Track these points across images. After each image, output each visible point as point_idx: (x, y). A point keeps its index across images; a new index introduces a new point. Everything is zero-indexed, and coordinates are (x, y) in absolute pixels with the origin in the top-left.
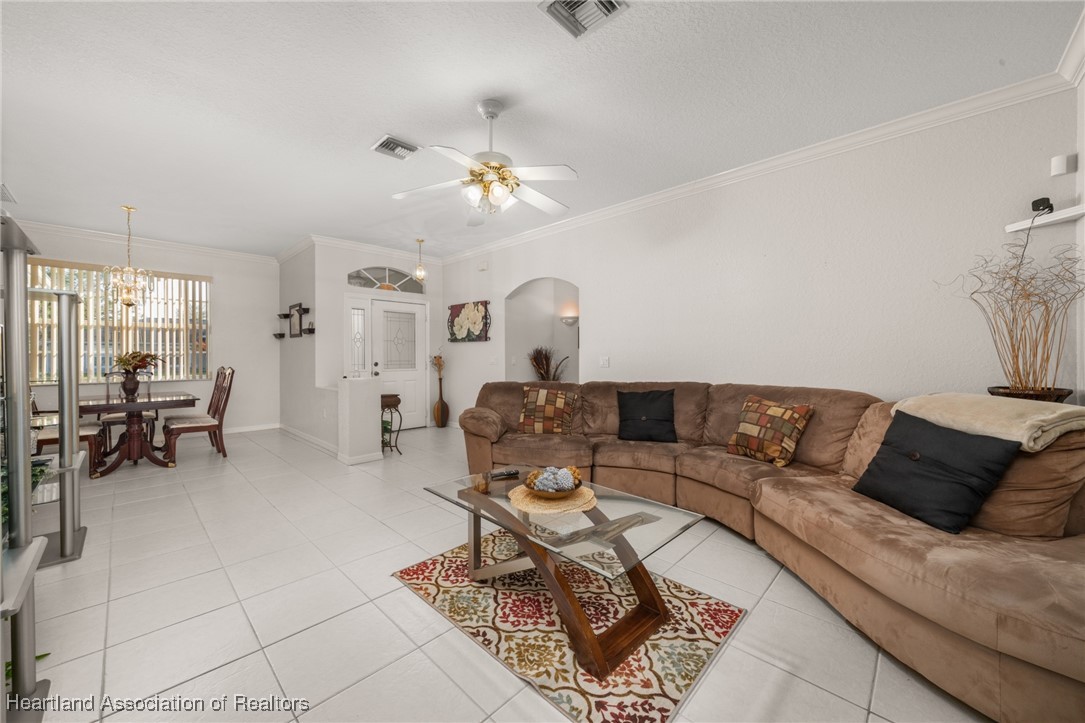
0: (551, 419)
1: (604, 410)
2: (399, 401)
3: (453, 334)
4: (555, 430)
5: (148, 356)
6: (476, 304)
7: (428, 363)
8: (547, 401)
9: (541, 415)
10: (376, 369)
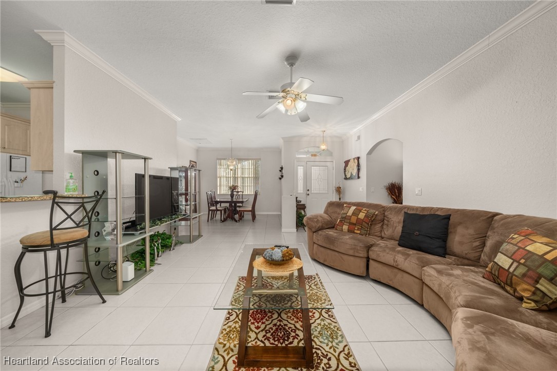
0: (355, 224)
1: (395, 225)
2: (305, 207)
3: (346, 176)
4: (356, 231)
5: (236, 186)
6: (354, 159)
7: (334, 191)
8: (354, 214)
9: (349, 221)
10: (308, 192)
